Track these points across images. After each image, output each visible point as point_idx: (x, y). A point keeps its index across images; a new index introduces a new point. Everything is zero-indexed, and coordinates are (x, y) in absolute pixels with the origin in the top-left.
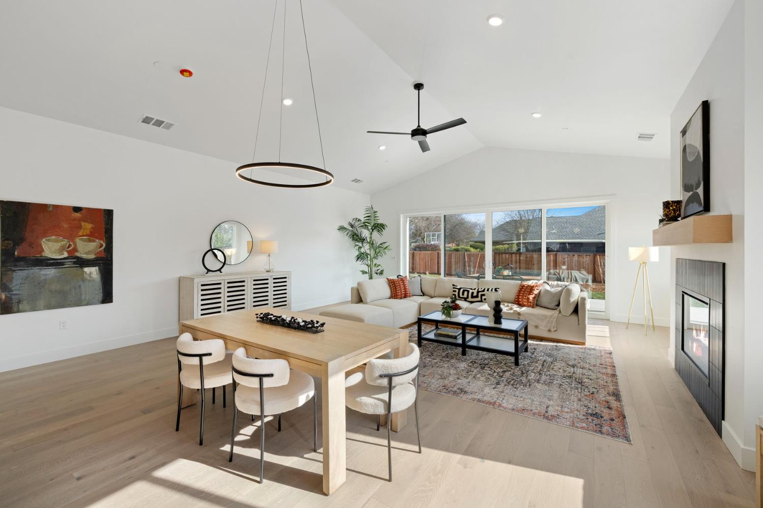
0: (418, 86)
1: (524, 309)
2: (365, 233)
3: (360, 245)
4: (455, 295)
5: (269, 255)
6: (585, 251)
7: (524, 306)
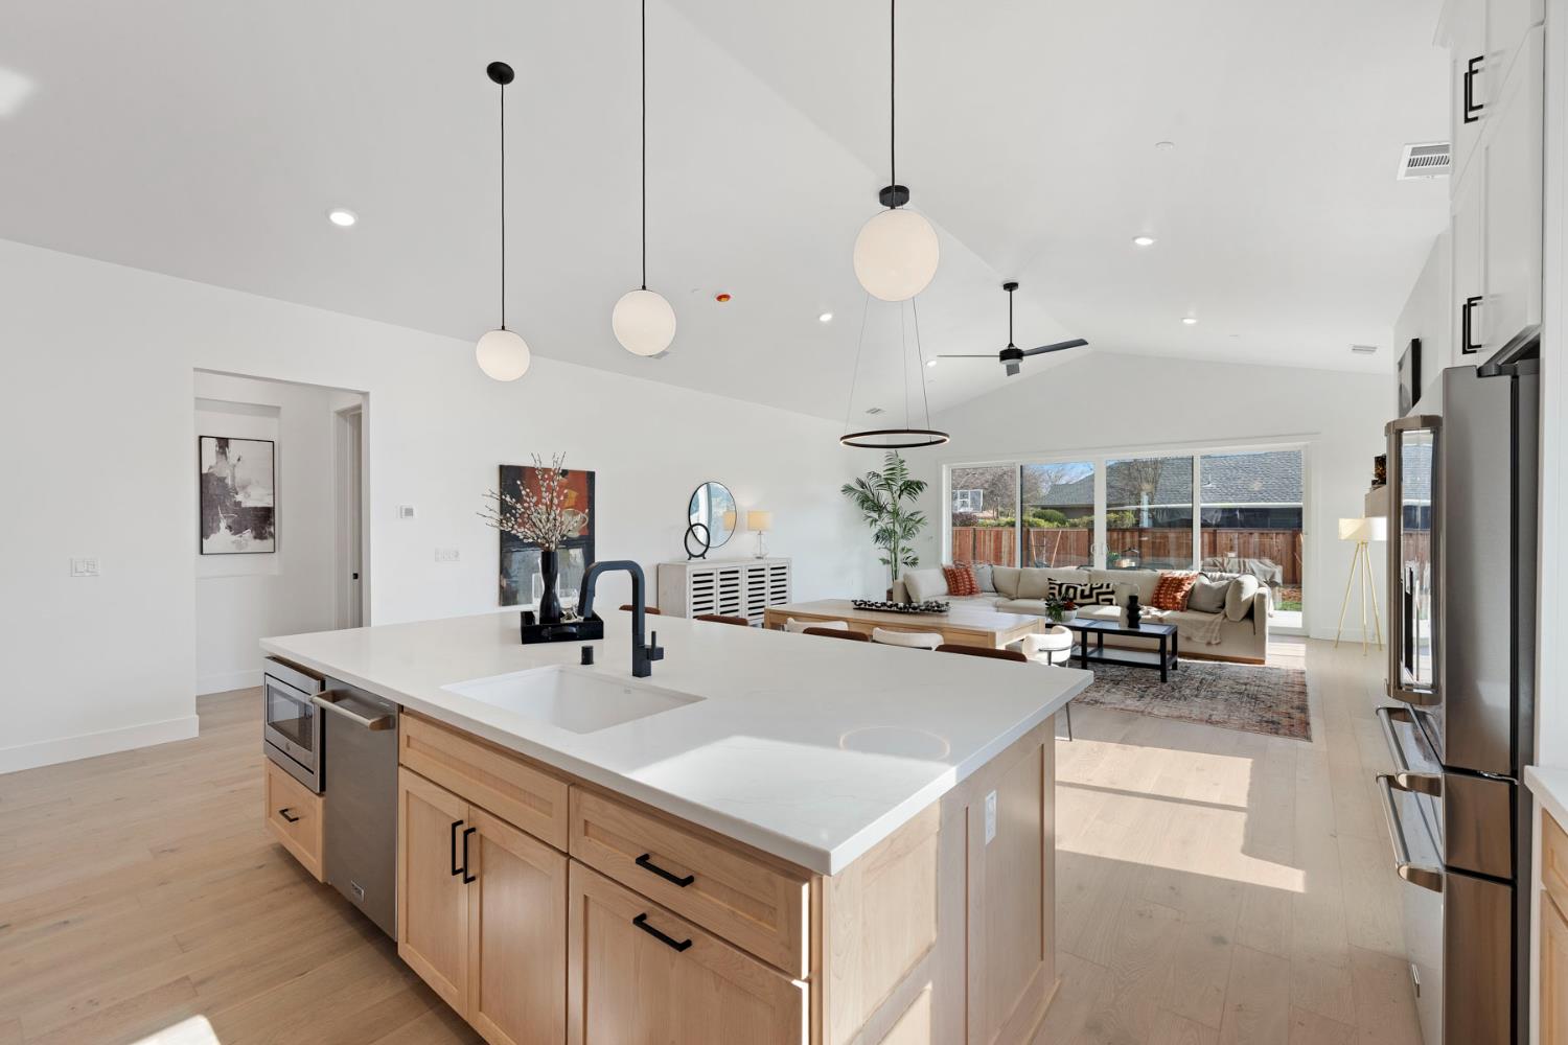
0: (1010, 287)
1: (1167, 613)
2: (885, 497)
3: (875, 515)
4: (1053, 594)
5: (760, 534)
6: (1274, 526)
7: (1168, 609)
